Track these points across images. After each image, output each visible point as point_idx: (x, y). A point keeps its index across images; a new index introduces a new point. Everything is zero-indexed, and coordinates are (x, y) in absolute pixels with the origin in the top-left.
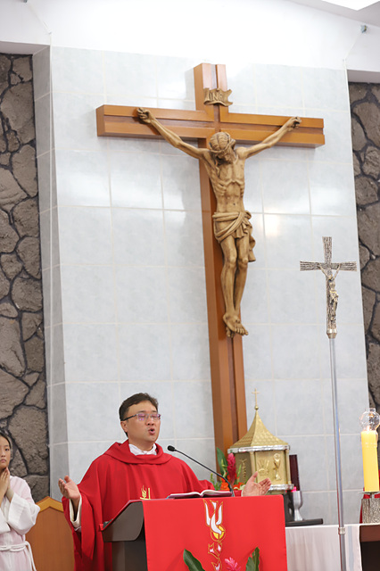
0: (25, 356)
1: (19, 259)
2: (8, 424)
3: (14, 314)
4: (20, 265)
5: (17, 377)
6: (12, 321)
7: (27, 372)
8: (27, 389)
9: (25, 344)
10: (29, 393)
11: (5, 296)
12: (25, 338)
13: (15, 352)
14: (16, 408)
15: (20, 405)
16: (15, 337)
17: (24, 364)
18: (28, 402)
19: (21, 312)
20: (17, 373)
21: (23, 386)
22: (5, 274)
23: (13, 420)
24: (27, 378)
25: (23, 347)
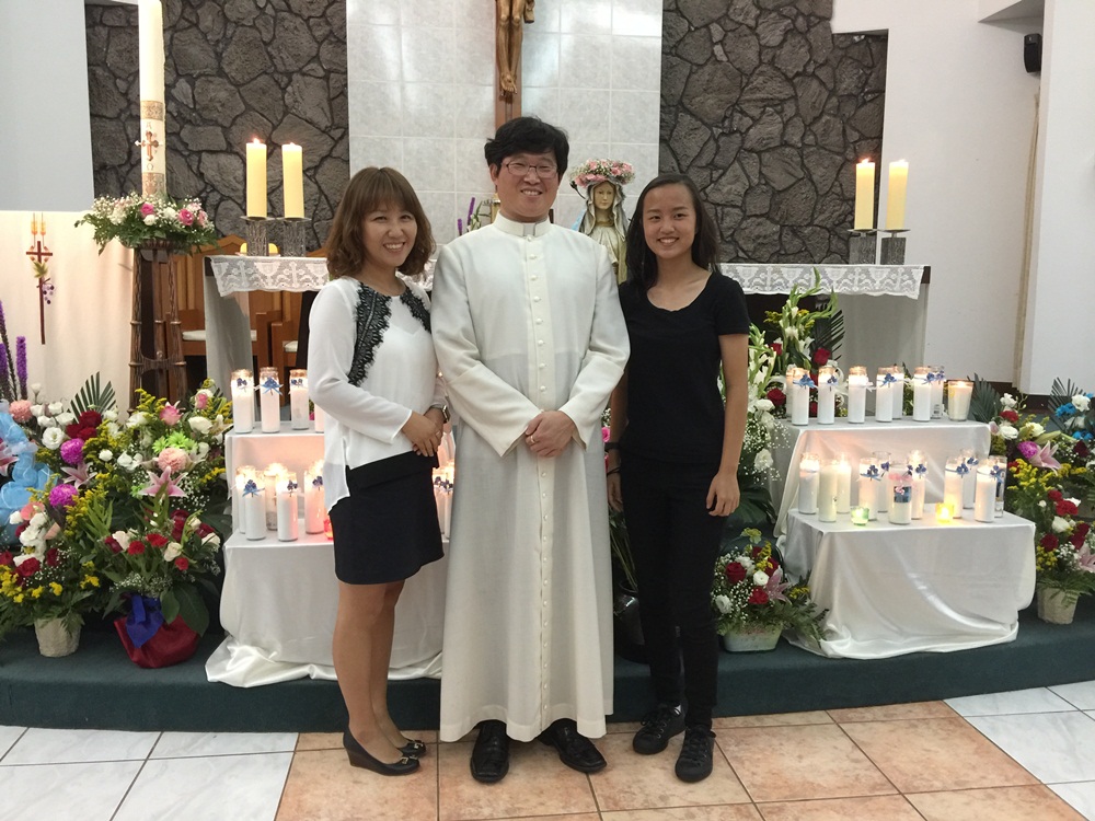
0: (331, 112)
1: (328, 23)
2: (315, 174)
3: (322, 73)
4: (328, 28)
5: (324, 132)
6: (319, 81)
7: (333, 127)
8: (333, 143)
9: (335, 102)
10: (335, 146)
11: (314, 57)
12: (332, 96)
13: (322, 109)
14: (323, 159)
15: (326, 157)
16: (322, 95)
17: (330, 121)
18: (334, 154)
19: (328, 72)
20: (323, 127)
21: (329, 139)
22: (314, 37)
23: (320, 170)
24: (332, 133)
25: (330, 105)
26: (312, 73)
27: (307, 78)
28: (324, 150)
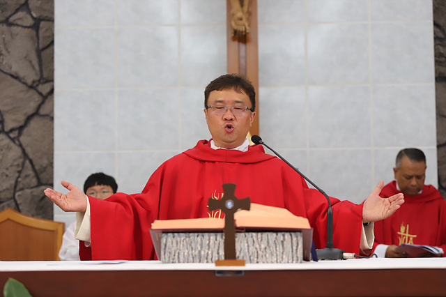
0: (40, 65)
2: (20, 134)
3: (29, 22)
5: (31, 87)
6: (27, 31)
7: (42, 81)
9: (44, 54)
10: (43, 103)
11: (23, 5)
12: (41, 47)
13: (31, 62)
14: (29, 118)
15: (33, 115)
16: (30, 46)
17: (39, 73)
18: (42, 112)
19: (38, 20)
21: (36, 95)
23: (25, 131)
24: (40, 88)
25: (39, 57)
26: (19, 22)
27: (14, 29)
28: (31, 107)
